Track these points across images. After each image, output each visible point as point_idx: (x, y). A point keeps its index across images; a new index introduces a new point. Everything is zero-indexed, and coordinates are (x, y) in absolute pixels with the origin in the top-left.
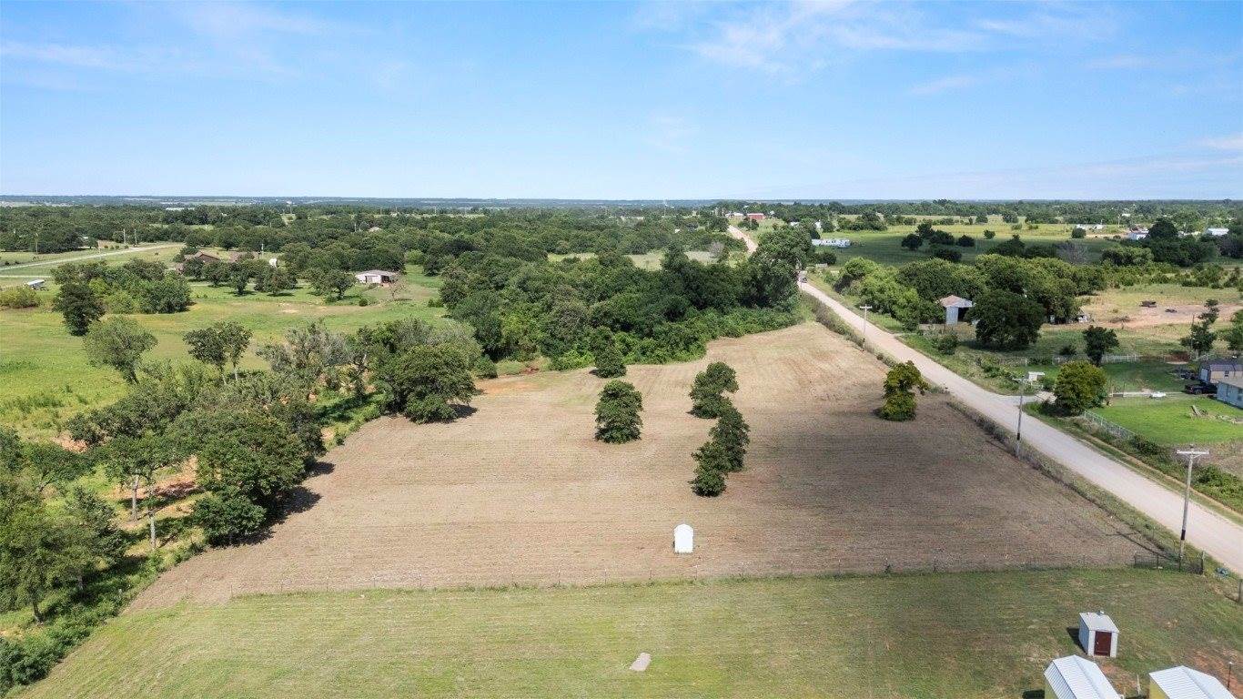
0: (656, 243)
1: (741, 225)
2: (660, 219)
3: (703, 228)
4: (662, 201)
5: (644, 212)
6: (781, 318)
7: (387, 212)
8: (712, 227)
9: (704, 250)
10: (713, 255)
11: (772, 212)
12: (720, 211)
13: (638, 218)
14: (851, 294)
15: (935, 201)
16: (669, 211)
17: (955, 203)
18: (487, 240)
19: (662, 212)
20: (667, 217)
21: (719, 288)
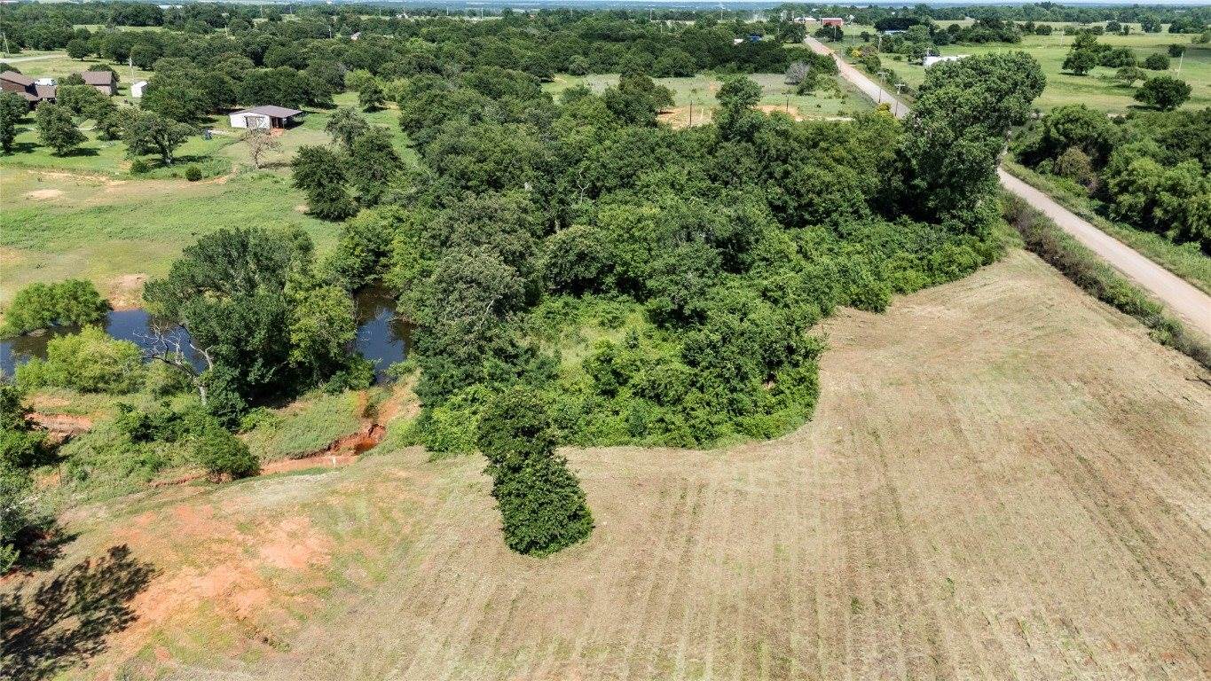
0: (708, 60)
1: (819, 34)
2: (715, 24)
3: (772, 37)
4: (718, 3)
5: (697, 16)
6: (965, 254)
7: (392, 13)
8: (784, 37)
9: (776, 71)
10: (788, 80)
11: (852, 17)
12: (789, 14)
13: (688, 23)
14: (1058, 172)
15: (1037, 4)
16: (726, 15)
17: (1061, 7)
18: (474, 54)
19: (718, 16)
20: (724, 22)
21: (828, 177)
